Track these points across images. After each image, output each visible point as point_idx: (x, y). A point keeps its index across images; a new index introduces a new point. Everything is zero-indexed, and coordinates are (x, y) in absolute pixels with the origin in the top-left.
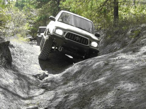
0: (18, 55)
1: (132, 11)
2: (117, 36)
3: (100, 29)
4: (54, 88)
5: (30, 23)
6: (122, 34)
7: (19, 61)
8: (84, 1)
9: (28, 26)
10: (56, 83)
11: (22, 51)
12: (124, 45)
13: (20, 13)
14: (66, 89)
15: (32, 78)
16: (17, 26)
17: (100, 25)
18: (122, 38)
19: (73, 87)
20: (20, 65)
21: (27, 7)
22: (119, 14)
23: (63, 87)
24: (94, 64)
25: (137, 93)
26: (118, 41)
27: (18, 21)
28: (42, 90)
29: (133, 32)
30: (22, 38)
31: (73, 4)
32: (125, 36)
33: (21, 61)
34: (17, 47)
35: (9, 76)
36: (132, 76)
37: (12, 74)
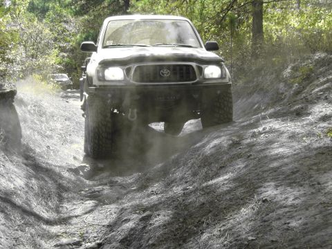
0: (36, 123)
5: (62, 49)
6: (272, 74)
7: (37, 137)
9: (57, 56)
10: (123, 187)
11: (44, 113)
13: (40, 26)
15: (66, 174)
16: (33, 56)
18: (272, 83)
20: (40, 146)
21: (56, 13)
22: (264, 28)
24: (208, 142)
25: (307, 209)
27: (34, 45)
28: (90, 204)
29: (297, 70)
30: (43, 83)
31: (160, 7)
33: (42, 136)
34: (32, 104)
35: (16, 170)
36: (295, 170)
37: (20, 166)
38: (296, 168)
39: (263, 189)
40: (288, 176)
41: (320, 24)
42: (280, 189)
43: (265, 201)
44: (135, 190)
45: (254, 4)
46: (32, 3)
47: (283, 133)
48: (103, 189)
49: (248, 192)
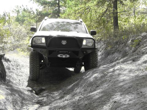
0: (14, 70)
1: (132, 20)
2: (118, 46)
3: (101, 40)
4: (50, 103)
6: (123, 43)
7: (15, 76)
8: (83, 13)
9: (29, 40)
10: (53, 98)
11: (19, 65)
12: (125, 54)
14: (61, 104)
15: (26, 93)
16: (17, 40)
17: (100, 36)
18: (123, 48)
19: (69, 101)
20: (16, 80)
22: (119, 24)
23: (59, 101)
24: (92, 75)
25: (135, 106)
26: (118, 51)
27: (18, 36)
28: (36, 106)
29: (134, 41)
31: (72, 16)
32: (126, 45)
33: (17, 75)
34: (13, 61)
35: (1, 91)
36: (130, 86)
37: (4, 90)
39: (115, 96)
40: (127, 89)
41: (144, 21)
42: (123, 96)
43: (115, 102)
44: (58, 99)
45: (114, 13)
46: (18, 18)
47: (126, 70)
48: (44, 99)
49: (108, 98)
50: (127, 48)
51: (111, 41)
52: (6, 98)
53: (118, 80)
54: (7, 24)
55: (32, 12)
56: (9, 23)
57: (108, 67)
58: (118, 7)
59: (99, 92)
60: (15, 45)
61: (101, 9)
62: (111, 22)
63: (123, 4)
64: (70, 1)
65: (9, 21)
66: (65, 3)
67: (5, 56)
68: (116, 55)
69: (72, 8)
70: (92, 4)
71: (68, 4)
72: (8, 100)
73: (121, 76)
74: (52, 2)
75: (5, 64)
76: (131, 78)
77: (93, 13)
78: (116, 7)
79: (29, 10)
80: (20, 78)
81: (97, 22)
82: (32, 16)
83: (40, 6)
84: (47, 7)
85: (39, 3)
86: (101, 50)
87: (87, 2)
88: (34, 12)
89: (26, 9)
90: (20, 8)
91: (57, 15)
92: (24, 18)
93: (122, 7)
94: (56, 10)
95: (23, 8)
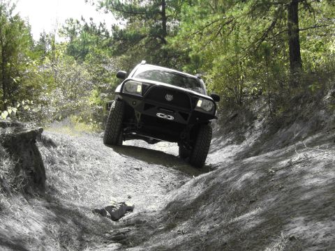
0: (64, 164)
1: (333, 48)
2: (299, 108)
3: (260, 93)
4: (144, 240)
5: (102, 90)
6: (311, 101)
7: (65, 178)
8: (219, 32)
9: (97, 97)
10: (150, 228)
11: (74, 153)
12: (317, 127)
14: (169, 241)
15: (91, 216)
16: (71, 98)
17: (259, 85)
18: (311, 111)
19: (186, 236)
20: (67, 187)
21: (94, 55)
23: (164, 235)
24: (240, 176)
26: (301, 118)
27: (72, 87)
28: (114, 246)
31: (193, 41)
32: (319, 106)
33: (71, 176)
34: (62, 144)
35: (34, 213)
36: (328, 202)
37: (41, 209)
38: (329, 200)
39: (291, 225)
40: (319, 209)
42: (310, 225)
43: (292, 239)
44: (161, 230)
45: (289, 32)
46: (72, 47)
47: (319, 162)
48: (129, 230)
49: (275, 228)
50: (322, 112)
51: (284, 95)
52: (45, 229)
53: (298, 188)
54: (47, 60)
55: (104, 33)
56: (52, 59)
57: (277, 155)
58: (299, 16)
59: (256, 216)
60: (66, 108)
61: (259, 22)
62: (284, 51)
63: (312, 9)
64: (189, 7)
65: (53, 54)
66: (178, 10)
67: (44, 134)
68: (296, 127)
69: (193, 22)
70: (240, 12)
71: (185, 13)
72: (49, 232)
73: (306, 177)
74: (148, 10)
75: (44, 151)
76: (331, 182)
77: (242, 32)
78: (294, 18)
79: (98, 28)
80: (76, 182)
81: (251, 53)
82: (104, 43)
83: (121, 19)
84: (137, 21)
85: (119, 12)
86: (260, 116)
87: (228, 8)
88: (107, 33)
89: (89, 26)
90: (76, 24)
91: (159, 37)
92: (86, 47)
93: (310, 16)
94: (158, 27)
95: (82, 24)
